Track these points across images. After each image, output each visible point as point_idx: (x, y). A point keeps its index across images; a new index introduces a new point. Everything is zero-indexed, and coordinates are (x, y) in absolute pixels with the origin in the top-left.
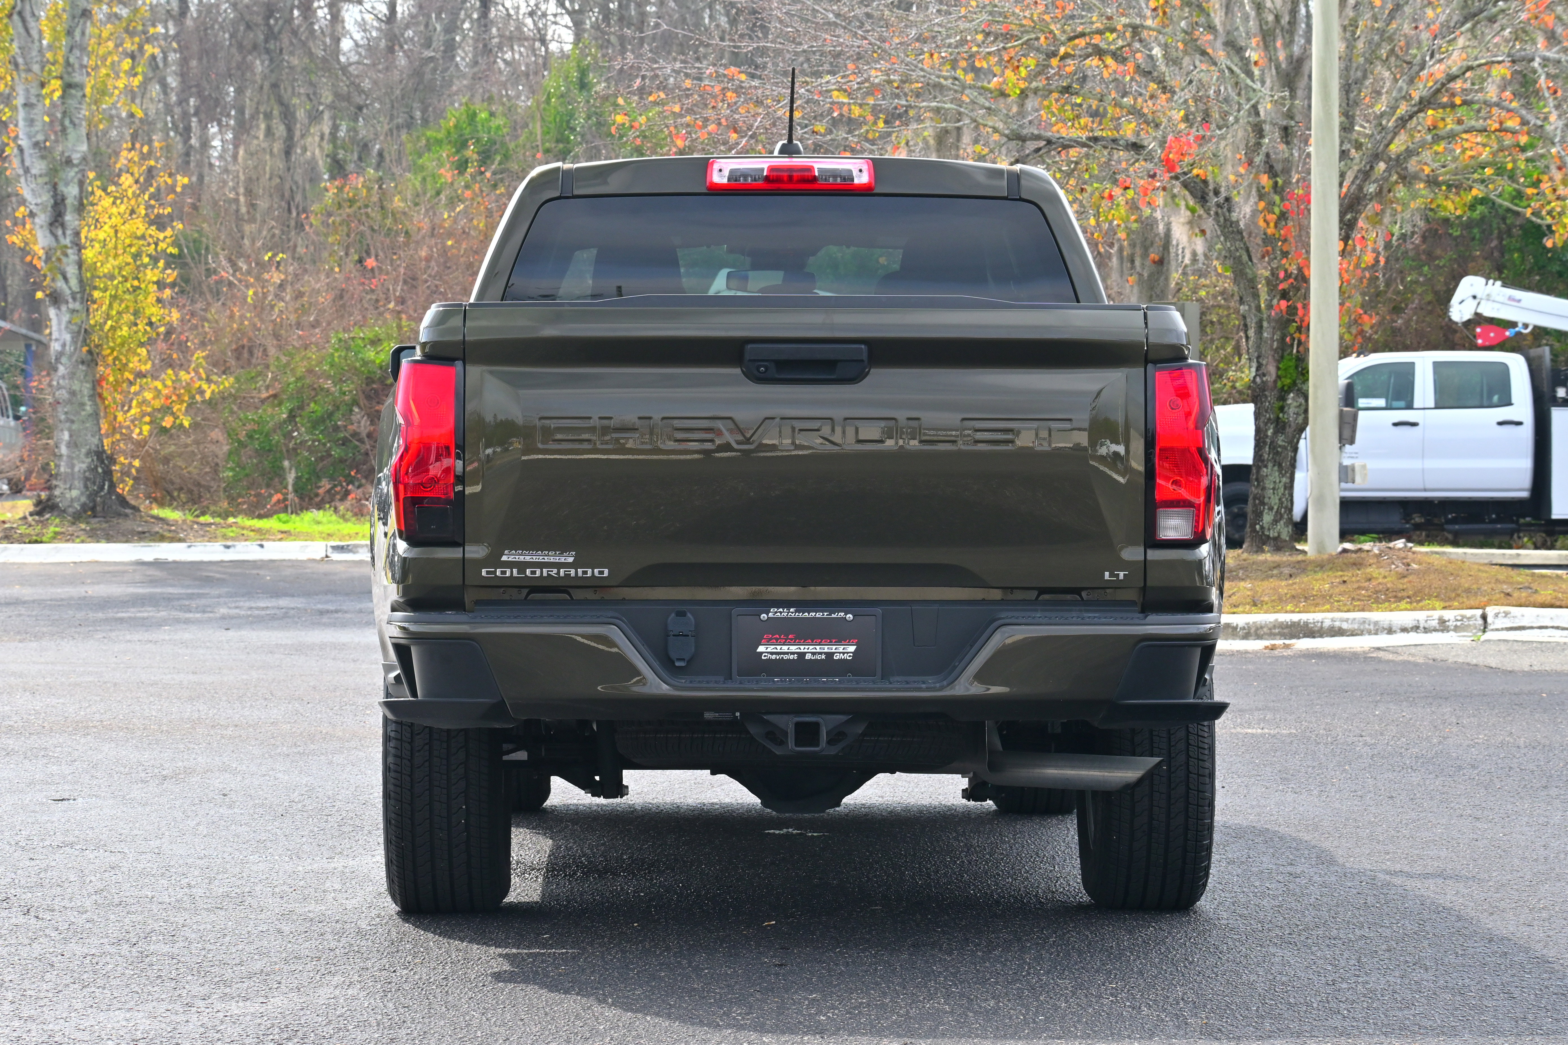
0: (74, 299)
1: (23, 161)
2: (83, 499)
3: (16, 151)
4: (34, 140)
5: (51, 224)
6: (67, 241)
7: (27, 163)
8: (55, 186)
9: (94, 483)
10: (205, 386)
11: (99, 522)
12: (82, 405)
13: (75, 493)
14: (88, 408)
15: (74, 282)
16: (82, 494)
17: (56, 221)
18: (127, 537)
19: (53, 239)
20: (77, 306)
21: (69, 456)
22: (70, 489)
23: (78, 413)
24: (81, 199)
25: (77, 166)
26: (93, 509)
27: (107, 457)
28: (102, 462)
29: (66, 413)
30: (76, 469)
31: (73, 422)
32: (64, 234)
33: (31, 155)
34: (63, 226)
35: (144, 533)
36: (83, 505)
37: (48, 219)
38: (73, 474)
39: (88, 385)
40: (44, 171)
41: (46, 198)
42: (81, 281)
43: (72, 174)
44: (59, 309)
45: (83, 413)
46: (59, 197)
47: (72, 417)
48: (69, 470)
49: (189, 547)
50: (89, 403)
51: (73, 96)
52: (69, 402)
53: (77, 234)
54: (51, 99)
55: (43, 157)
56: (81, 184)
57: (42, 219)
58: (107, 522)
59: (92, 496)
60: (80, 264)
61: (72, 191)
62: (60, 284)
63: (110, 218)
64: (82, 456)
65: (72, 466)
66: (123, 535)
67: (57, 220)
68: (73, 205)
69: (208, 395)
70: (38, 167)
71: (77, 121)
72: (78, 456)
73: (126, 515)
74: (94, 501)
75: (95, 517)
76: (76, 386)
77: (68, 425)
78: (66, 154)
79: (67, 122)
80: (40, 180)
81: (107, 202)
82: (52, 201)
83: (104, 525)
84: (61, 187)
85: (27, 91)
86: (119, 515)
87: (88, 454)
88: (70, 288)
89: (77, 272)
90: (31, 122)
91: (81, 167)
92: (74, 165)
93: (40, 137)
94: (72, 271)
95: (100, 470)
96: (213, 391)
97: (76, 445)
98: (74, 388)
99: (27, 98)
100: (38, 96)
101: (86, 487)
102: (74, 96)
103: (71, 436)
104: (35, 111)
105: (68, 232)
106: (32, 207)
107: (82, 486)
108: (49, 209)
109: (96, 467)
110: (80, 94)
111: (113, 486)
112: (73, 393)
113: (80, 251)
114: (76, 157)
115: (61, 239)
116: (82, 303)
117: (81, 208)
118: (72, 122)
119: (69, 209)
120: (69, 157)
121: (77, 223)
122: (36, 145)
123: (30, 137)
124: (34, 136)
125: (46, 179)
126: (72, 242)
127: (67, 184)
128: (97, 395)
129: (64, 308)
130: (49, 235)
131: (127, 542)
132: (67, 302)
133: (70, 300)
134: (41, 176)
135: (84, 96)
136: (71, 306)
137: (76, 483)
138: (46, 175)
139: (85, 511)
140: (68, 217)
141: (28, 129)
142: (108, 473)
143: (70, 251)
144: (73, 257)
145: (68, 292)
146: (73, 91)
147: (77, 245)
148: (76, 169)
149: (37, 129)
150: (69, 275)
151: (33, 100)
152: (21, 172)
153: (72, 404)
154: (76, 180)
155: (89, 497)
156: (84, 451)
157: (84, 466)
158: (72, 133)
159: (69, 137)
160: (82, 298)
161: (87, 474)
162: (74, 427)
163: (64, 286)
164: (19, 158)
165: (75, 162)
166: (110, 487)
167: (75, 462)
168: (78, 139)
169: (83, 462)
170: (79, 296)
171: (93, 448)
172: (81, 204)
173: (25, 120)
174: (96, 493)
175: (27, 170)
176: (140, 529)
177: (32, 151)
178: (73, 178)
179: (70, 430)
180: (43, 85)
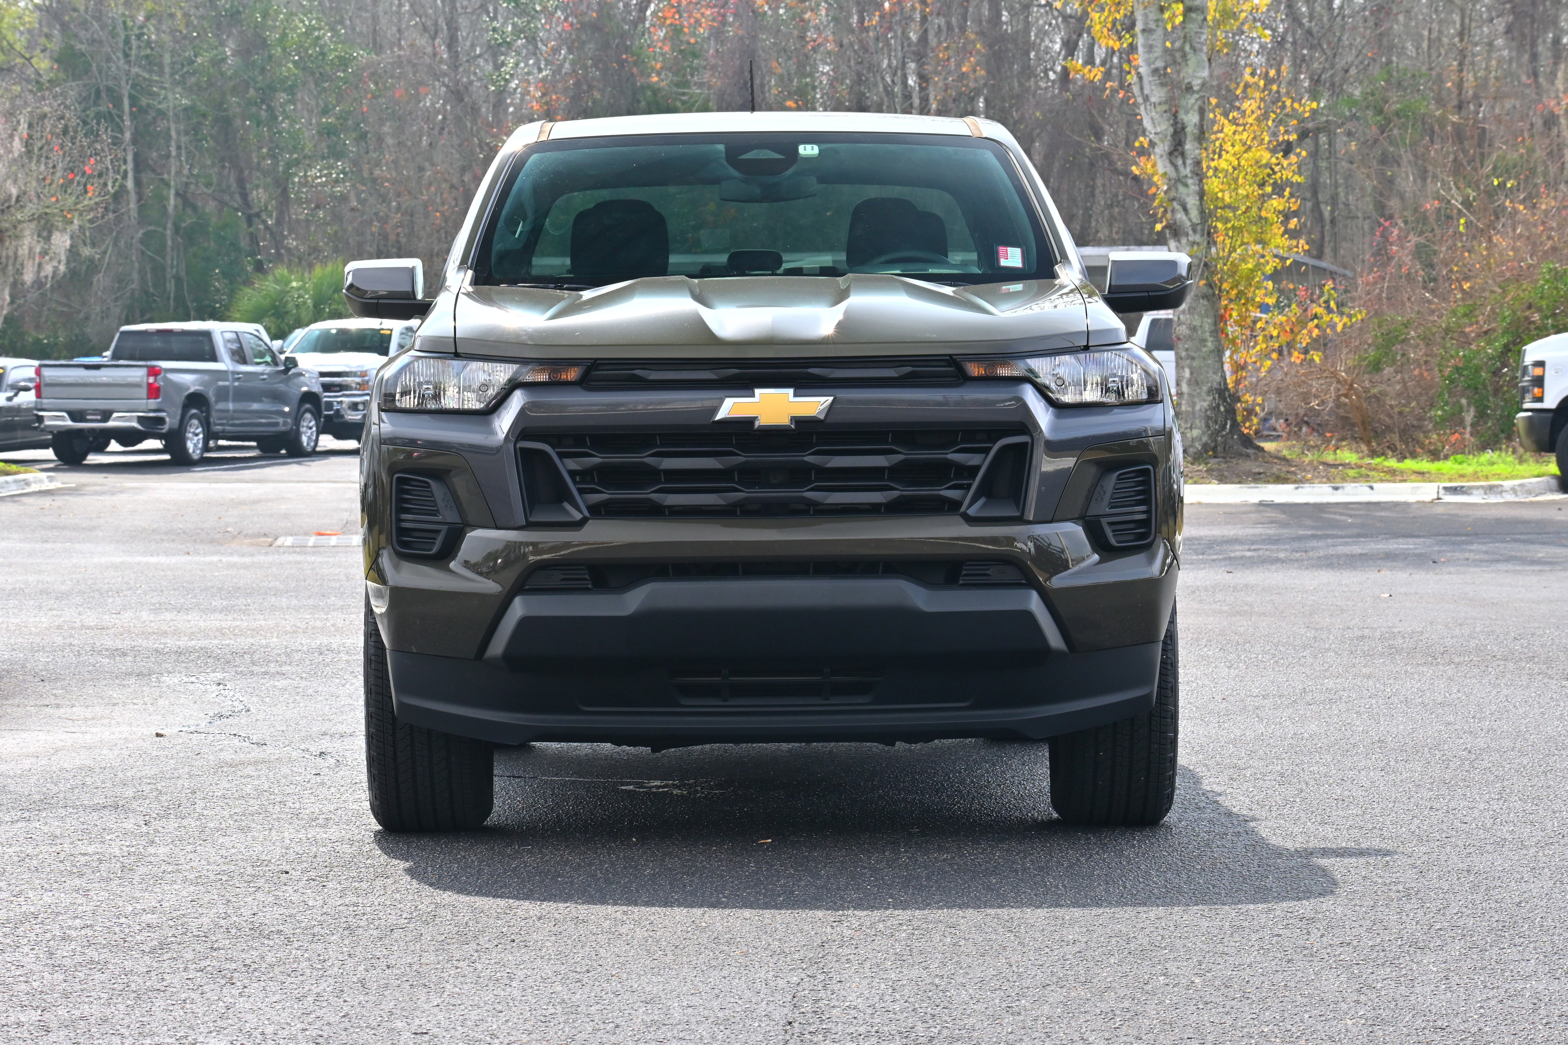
0: (1195, 231)
1: (1142, 89)
2: (1205, 439)
3: (1135, 78)
4: (1153, 66)
5: (1171, 154)
6: (1187, 171)
7: (1146, 92)
8: (1175, 115)
9: (1216, 422)
10: (1336, 319)
11: (1219, 463)
12: (1203, 341)
13: (1196, 433)
14: (1209, 344)
15: (1194, 214)
16: (1204, 433)
17: (1175, 150)
18: (1240, 478)
19: (1173, 169)
20: (1198, 238)
21: (1190, 395)
22: (1191, 428)
23: (1198, 350)
24: (1202, 126)
25: (1197, 92)
26: (1214, 449)
27: (1230, 395)
28: (1225, 400)
29: (1187, 350)
30: (1198, 408)
31: (1193, 358)
32: (1184, 163)
33: (1150, 82)
34: (1183, 155)
35: (1260, 474)
36: (1205, 446)
37: (1166, 148)
38: (1193, 413)
39: (1209, 321)
40: (1163, 99)
41: (1165, 127)
42: (1202, 212)
43: (1192, 101)
44: (1179, 241)
45: (1204, 349)
46: (1179, 126)
47: (1192, 354)
48: (1190, 409)
49: (1297, 488)
50: (1211, 339)
51: (1193, 20)
52: (1190, 338)
53: (1198, 163)
54: (1173, 23)
55: (1162, 85)
56: (1202, 112)
57: (1162, 149)
58: (1226, 462)
59: (1214, 435)
60: (1202, 194)
61: (1191, 119)
62: (1180, 216)
63: (1233, 146)
64: (1203, 394)
65: (1193, 405)
66: (1238, 476)
67: (1177, 149)
68: (1193, 134)
69: (1339, 328)
70: (1157, 95)
71: (1198, 46)
72: (1199, 394)
73: (1248, 456)
74: (1216, 441)
75: (1215, 457)
76: (1197, 323)
77: (1188, 361)
78: (1186, 81)
79: (1187, 48)
80: (1159, 108)
81: (1229, 129)
82: (1171, 130)
83: (1223, 466)
84: (1182, 116)
85: (1146, 16)
86: (1241, 455)
87: (1210, 391)
88: (1190, 220)
89: (1198, 203)
90: (1150, 48)
91: (1201, 94)
92: (1194, 92)
93: (1160, 64)
94: (1192, 202)
95: (1222, 409)
96: (1345, 325)
97: (1197, 383)
98: (1194, 323)
99: (1146, 23)
100: (1157, 21)
101: (1208, 426)
102: (1195, 20)
103: (1192, 373)
104: (1154, 36)
105: (1189, 162)
106: (1152, 136)
107: (1203, 425)
108: (1169, 138)
109: (1218, 406)
110: (1201, 17)
111: (1235, 425)
112: (1194, 329)
113: (1201, 181)
114: (1196, 84)
115: (1181, 169)
116: (1202, 235)
117: (1201, 137)
118: (1192, 47)
119: (1189, 138)
120: (1189, 83)
121: (1197, 152)
122: (1155, 71)
123: (1149, 64)
124: (1154, 63)
125: (1165, 107)
126: (1192, 172)
127: (1187, 112)
128: (1218, 331)
129: (1184, 241)
130: (1168, 165)
131: (1240, 483)
132: (1187, 235)
133: (1191, 232)
134: (1160, 104)
135: (1205, 19)
136: (1191, 239)
137: (1197, 421)
138: (1166, 103)
139: (1206, 452)
140: (1188, 146)
141: (1147, 56)
142: (1231, 412)
143: (1190, 181)
144: (1194, 188)
145: (1188, 224)
146: (1193, 15)
147: (1197, 175)
148: (1197, 96)
149: (1155, 55)
150: (1189, 206)
151: (1152, 25)
152: (1140, 100)
153: (1192, 340)
154: (1196, 108)
155: (1211, 436)
156: (1205, 388)
157: (1205, 404)
158: (1192, 59)
159: (1189, 62)
160: (1203, 230)
161: (1209, 413)
162: (1195, 364)
163: (1184, 218)
164: (1138, 86)
165: (1196, 88)
166: (1231, 426)
167: (1196, 400)
168: (1199, 65)
169: (1204, 400)
170: (1199, 227)
171: (1215, 385)
172: (1202, 132)
173: (1144, 46)
174: (1217, 433)
175: (1146, 99)
176: (1257, 470)
177: (1151, 79)
178: (1193, 105)
179: (1190, 367)
180: (1162, 10)
